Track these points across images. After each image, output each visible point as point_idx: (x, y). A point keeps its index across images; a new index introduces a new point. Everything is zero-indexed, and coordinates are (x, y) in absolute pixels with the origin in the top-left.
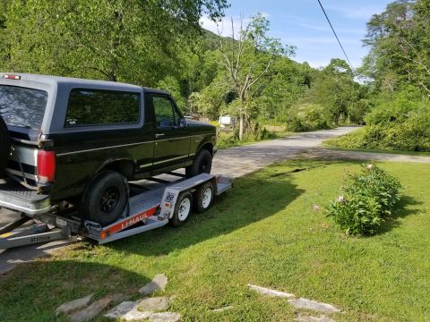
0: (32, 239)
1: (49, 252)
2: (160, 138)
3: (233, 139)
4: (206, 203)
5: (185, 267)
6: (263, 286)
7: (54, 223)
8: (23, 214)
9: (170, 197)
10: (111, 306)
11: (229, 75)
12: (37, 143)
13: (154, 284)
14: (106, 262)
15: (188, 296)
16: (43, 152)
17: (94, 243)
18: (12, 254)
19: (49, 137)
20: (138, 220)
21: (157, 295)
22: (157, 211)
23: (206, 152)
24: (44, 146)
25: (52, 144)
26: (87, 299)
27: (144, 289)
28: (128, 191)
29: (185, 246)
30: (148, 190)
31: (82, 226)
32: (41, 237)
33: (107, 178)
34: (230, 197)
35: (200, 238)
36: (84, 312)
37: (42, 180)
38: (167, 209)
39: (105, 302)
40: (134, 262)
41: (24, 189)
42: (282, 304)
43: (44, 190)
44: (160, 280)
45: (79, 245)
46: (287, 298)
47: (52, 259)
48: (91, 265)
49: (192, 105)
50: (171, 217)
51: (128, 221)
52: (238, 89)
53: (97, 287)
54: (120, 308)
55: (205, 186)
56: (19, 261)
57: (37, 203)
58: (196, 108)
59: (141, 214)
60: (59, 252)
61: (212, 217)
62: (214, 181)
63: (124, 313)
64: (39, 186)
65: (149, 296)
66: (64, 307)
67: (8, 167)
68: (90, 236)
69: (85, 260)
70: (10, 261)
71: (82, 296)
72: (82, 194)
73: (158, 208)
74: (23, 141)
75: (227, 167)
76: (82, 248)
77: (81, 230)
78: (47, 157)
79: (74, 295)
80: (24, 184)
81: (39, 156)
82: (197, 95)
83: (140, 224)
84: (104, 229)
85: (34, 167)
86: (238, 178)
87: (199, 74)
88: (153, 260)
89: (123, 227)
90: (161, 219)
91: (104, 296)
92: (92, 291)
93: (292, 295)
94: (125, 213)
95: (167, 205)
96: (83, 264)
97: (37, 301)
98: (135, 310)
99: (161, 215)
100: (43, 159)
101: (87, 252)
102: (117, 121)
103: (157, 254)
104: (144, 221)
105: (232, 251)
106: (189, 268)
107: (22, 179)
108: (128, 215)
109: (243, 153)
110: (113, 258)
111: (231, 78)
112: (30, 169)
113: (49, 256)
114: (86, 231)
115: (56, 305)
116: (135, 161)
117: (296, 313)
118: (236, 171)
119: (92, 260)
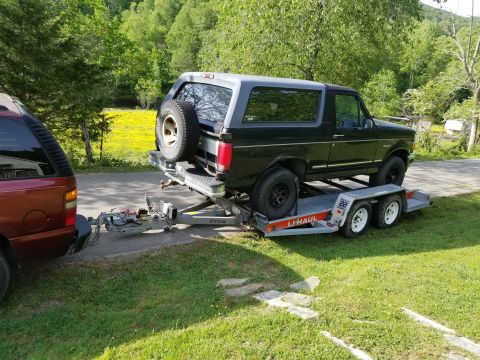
0: (211, 220)
1: (223, 234)
2: (338, 139)
3: (457, 150)
4: (390, 218)
5: (341, 276)
6: (420, 313)
7: (231, 211)
8: (208, 198)
9: (343, 204)
10: (261, 290)
11: (463, 67)
12: (219, 136)
13: (306, 284)
14: (269, 255)
15: (333, 301)
16: (223, 144)
17: (261, 234)
18: (195, 230)
19: (229, 130)
20: (305, 221)
21: (303, 292)
22: (328, 216)
23: (397, 159)
24: (224, 138)
25: (231, 137)
26: (244, 280)
27: (295, 285)
28: (298, 190)
29: (350, 257)
30: (324, 194)
31: (252, 216)
32: (218, 220)
33: (278, 174)
34: (427, 218)
35: (370, 253)
36: (238, 290)
37: (220, 168)
38: (339, 217)
39: (257, 286)
40: (294, 260)
41: (206, 174)
42: (434, 336)
43: (221, 178)
44: (313, 281)
45: (248, 234)
46: (443, 332)
47: (223, 241)
48: (255, 253)
49: (406, 105)
50: (342, 225)
51: (296, 220)
52: (472, 84)
53: (255, 273)
54: (267, 294)
55: (390, 199)
56: (198, 237)
57: (215, 188)
58: (412, 108)
59: (310, 216)
60: (231, 236)
61: (394, 236)
62: (402, 194)
63: (269, 298)
64: (218, 173)
65: (296, 291)
66: (224, 282)
67: (197, 154)
68: (258, 227)
69: (251, 248)
70: (192, 235)
71: (240, 277)
72: (253, 186)
73: (329, 214)
74: (209, 133)
75: (434, 182)
76: (250, 237)
77: (251, 220)
78: (226, 148)
79: (235, 275)
80: (207, 169)
81: (220, 147)
82: (415, 91)
83: (308, 225)
84: (271, 222)
85: (214, 156)
86: (445, 198)
87: (425, 66)
88: (312, 263)
89: (289, 225)
90: (331, 225)
91: (258, 282)
92: (250, 275)
93: (453, 331)
94: (293, 212)
95: (339, 212)
96: (248, 251)
97: (205, 272)
98: (279, 299)
99: (332, 221)
100: (222, 150)
101: (253, 241)
102: (309, 120)
103: (319, 259)
104: (313, 224)
105: (399, 273)
106: (346, 278)
107: (205, 165)
108: (296, 214)
109: (466, 168)
110: (276, 252)
111: (464, 72)
112: (212, 157)
113: (222, 238)
114: (255, 222)
115: (218, 278)
116: (308, 161)
117: (447, 349)
118: (446, 189)
119: (257, 249)
